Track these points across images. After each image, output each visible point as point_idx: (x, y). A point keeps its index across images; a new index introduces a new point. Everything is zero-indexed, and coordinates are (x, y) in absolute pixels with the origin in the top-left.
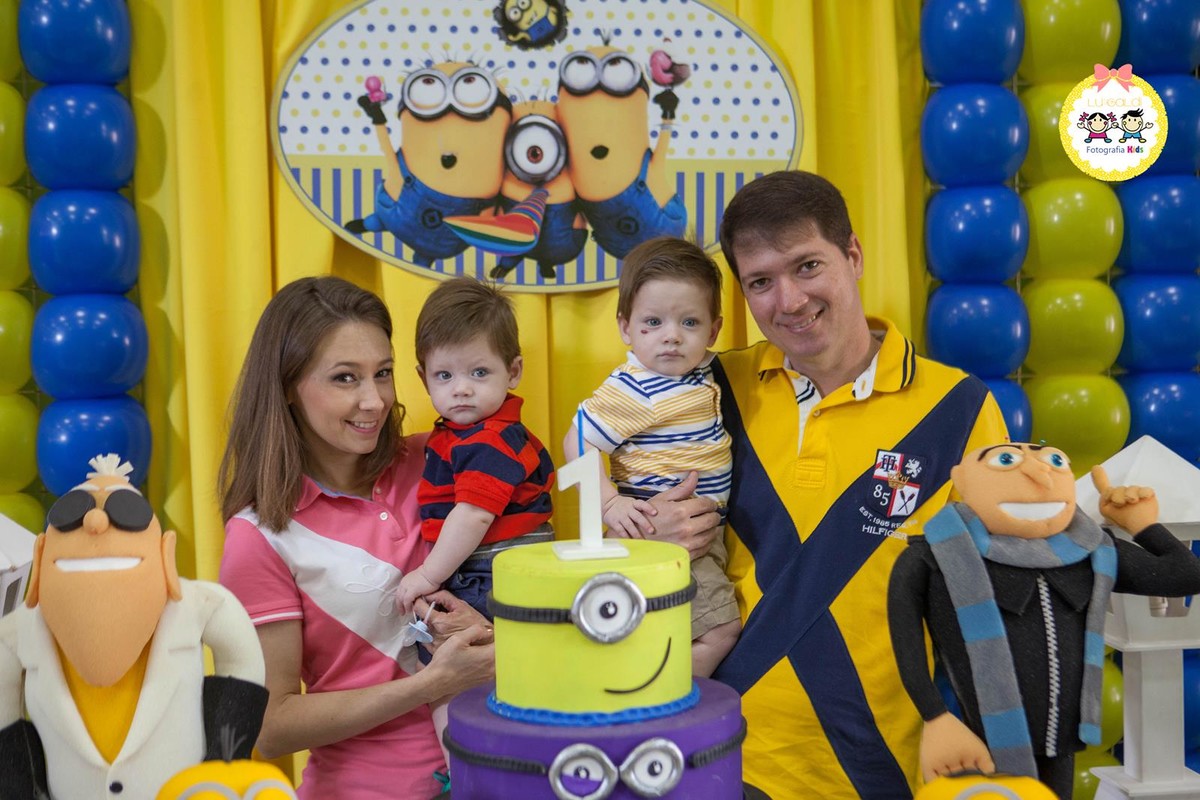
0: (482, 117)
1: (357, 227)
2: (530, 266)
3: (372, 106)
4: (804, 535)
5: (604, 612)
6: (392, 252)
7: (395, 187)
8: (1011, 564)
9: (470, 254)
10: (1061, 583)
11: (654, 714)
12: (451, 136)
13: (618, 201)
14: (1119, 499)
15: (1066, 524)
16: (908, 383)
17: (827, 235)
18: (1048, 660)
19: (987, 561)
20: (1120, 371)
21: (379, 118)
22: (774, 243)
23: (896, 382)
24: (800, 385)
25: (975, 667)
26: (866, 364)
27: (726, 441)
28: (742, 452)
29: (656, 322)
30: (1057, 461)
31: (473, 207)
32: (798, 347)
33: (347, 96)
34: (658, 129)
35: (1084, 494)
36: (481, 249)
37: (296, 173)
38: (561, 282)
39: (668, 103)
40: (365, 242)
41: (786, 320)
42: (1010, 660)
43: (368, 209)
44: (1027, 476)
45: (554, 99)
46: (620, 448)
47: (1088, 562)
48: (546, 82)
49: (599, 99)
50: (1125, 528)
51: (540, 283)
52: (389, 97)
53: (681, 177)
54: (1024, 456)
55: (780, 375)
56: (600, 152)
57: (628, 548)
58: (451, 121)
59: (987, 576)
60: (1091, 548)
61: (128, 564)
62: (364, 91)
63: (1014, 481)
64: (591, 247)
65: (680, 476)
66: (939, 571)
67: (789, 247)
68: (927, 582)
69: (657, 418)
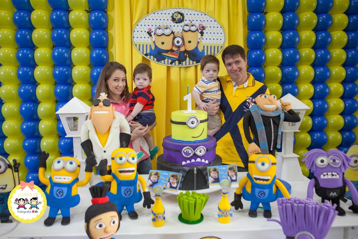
0: (169, 35)
1: (146, 55)
2: (177, 62)
3: (149, 33)
4: (233, 111)
5: (192, 123)
6: (153, 59)
7: (153, 48)
8: (266, 116)
9: (166, 60)
10: (274, 119)
11: (201, 141)
12: (163, 39)
13: (193, 51)
14: (285, 104)
15: (276, 109)
16: (254, 84)
17: (242, 57)
18: (272, 133)
19: (261, 115)
20: (280, 83)
21: (151, 35)
22: (232, 58)
23: (251, 85)
24: (234, 84)
25: (259, 134)
26: (246, 81)
27: (220, 92)
28: (223, 95)
29: (208, 71)
30: (274, 97)
31: (167, 51)
32: (235, 77)
33: (145, 31)
34: (200, 38)
35: (278, 103)
36: (168, 59)
37: (136, 45)
38: (182, 65)
39: (202, 33)
40: (148, 58)
41: (233, 72)
42: (265, 133)
43: (148, 52)
44: (269, 100)
45: (182, 32)
46: (202, 93)
47: (279, 116)
48: (180, 29)
49: (190, 32)
50: (285, 110)
51: (179, 65)
52: (152, 32)
53: (204, 47)
54: (269, 96)
55: (230, 82)
56: (190, 42)
57: (197, 111)
58: (163, 36)
59: (261, 118)
60: (280, 113)
61: (107, 112)
62: (148, 31)
63: (267, 101)
64: (188, 59)
65: (213, 99)
66: (253, 117)
67: (235, 59)
68: (250, 119)
69: (209, 88)
